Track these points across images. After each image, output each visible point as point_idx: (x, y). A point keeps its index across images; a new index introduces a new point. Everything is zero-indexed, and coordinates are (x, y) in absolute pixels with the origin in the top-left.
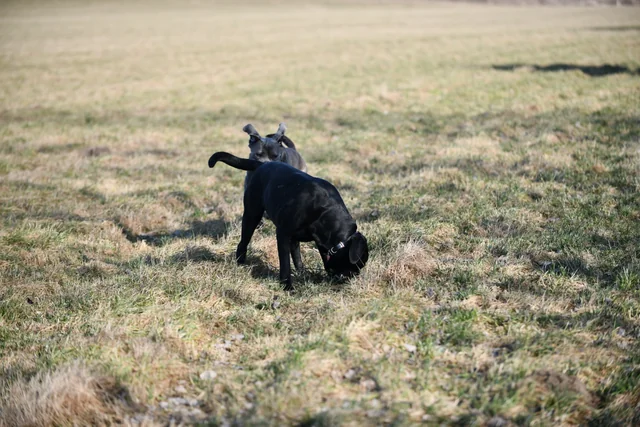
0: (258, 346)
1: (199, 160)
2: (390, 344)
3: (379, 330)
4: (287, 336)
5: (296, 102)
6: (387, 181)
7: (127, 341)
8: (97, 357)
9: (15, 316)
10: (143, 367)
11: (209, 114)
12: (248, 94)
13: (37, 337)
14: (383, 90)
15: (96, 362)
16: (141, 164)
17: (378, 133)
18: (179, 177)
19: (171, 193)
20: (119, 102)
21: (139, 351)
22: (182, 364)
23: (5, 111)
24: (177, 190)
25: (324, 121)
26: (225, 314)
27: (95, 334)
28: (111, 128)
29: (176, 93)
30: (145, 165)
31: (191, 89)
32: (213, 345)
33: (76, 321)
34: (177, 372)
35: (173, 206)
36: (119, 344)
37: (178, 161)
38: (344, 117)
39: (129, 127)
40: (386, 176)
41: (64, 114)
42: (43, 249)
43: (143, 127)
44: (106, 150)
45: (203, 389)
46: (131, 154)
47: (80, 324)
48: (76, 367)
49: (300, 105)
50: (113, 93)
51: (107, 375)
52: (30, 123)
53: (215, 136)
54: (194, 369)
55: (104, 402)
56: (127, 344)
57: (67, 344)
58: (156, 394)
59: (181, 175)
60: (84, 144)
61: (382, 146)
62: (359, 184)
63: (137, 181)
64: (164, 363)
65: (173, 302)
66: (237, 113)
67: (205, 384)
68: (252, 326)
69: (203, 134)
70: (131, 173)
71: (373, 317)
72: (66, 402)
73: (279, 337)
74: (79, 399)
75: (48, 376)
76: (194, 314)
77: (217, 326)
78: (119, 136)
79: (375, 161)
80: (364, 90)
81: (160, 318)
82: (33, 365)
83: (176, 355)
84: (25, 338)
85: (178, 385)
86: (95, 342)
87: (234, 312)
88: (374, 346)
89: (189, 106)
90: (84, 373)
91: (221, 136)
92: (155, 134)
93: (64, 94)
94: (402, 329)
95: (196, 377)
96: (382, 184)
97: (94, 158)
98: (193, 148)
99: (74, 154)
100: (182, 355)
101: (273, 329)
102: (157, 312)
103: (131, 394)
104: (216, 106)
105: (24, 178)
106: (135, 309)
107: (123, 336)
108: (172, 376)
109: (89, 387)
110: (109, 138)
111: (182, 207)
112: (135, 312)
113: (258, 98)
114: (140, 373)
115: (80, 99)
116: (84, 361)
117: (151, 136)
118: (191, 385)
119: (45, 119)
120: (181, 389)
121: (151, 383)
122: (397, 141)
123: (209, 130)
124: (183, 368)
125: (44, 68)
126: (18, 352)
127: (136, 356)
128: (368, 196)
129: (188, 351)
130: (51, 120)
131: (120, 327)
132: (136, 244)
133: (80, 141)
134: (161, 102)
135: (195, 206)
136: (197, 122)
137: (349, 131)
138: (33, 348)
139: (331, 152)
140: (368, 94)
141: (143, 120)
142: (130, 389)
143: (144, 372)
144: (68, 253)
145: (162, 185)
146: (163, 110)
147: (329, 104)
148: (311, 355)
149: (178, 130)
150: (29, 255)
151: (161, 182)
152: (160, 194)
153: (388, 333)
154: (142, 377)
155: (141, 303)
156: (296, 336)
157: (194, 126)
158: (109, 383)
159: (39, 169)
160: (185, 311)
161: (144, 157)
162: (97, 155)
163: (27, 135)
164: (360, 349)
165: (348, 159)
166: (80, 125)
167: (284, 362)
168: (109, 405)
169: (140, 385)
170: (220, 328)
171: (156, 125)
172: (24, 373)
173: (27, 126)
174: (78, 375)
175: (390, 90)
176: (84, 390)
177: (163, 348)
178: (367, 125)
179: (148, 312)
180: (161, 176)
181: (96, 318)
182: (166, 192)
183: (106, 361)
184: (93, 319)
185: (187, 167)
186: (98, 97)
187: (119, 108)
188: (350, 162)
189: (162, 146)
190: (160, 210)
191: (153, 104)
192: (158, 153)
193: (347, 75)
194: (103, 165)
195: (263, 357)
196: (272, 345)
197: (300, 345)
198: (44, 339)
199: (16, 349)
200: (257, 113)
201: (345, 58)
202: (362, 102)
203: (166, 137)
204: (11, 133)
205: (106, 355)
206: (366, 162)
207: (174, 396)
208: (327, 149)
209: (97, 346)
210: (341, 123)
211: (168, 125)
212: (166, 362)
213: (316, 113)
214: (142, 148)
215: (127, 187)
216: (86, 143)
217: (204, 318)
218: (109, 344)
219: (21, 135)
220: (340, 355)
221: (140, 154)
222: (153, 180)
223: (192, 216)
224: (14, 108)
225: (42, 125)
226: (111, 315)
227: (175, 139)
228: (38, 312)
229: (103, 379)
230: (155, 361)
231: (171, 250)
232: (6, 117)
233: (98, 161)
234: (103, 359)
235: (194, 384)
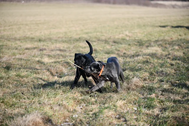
0: (90, 108)
1: (73, 53)
2: (129, 108)
3: (126, 104)
4: (99, 105)
5: (101, 36)
6: (128, 60)
7: (51, 106)
8: (43, 110)
9: (18, 98)
10: (56, 113)
11: (75, 39)
12: (87, 33)
13: (24, 104)
14: (127, 33)
15: (42, 112)
16: (55, 53)
17: (126, 45)
18: (67, 58)
19: (64, 62)
20: (49, 35)
22: (68, 113)
23: (15, 37)
24: (66, 61)
25: (110, 42)
26: (80, 98)
27: (42, 103)
28: (46, 43)
29: (66, 33)
30: (56, 54)
31: (70, 32)
32: (77, 107)
33: (36, 99)
34: (66, 115)
35: (65, 66)
36: (49, 106)
37: (66, 53)
38: (116, 41)
39: (52, 43)
40: (128, 58)
41: (33, 38)
42: (26, 78)
43: (56, 43)
44: (45, 49)
45: (74, 120)
46: (52, 50)
47: (37, 100)
48: (36, 113)
49: (102, 37)
50: (47, 32)
51: (45, 115)
52: (23, 41)
53: (77, 45)
54: (71, 114)
55: (45, 123)
57: (34, 106)
58: (60, 121)
60: (38, 47)
61: (127, 49)
62: (120, 60)
63: (54, 59)
64: (62, 112)
65: (65, 94)
66: (84, 39)
67: (74, 119)
68: (88, 102)
69: (74, 45)
70: (52, 56)
71: (124, 100)
72: (33, 123)
73: (96, 105)
74: (37, 122)
75: (28, 116)
76: (71, 98)
77: (78, 101)
78: (49, 45)
79: (125, 53)
80: (121, 33)
81: (61, 99)
82: (23, 112)
83: (66, 110)
84: (21, 104)
85: (67, 119)
86: (42, 106)
87: (83, 98)
88: (125, 108)
89: (70, 37)
90: (39, 115)
91: (79, 46)
92: (60, 45)
93: (33, 32)
94: (133, 103)
95: (72, 117)
96: (127, 60)
97: (41, 52)
98: (71, 49)
99: (36, 50)
100: (68, 110)
101: (95, 103)
102: (60, 97)
104: (77, 37)
105: (21, 57)
106: (54, 96)
107: (50, 104)
108: (65, 116)
109: (40, 119)
110: (46, 46)
111: (67, 66)
112: (54, 97)
113: (90, 35)
114: (55, 115)
115: (37, 34)
116: (39, 111)
117: (58, 45)
118: (70, 119)
119: (27, 40)
120: (67, 120)
121: (59, 118)
122: (131, 48)
123: (76, 44)
124: (68, 114)
125: (27, 25)
126: (19, 108)
127: (54, 110)
128: (123, 64)
129: (70, 109)
130: (29, 40)
131: (49, 101)
132: (54, 77)
133: (37, 46)
134: (61, 35)
135: (71, 66)
136: (72, 41)
137: (117, 45)
138: (23, 107)
139: (112, 51)
140: (123, 34)
141: (56, 40)
142: (52, 120)
143: (57, 115)
144: (34, 79)
145: (62, 60)
146: (62, 38)
147: (111, 37)
148: (106, 110)
149: (66, 44)
150: (22, 80)
152: (61, 62)
153: (129, 104)
154: (56, 116)
155: (56, 94)
156: (101, 105)
157: (71, 43)
158: (46, 118)
159: (25, 54)
160: (69, 97)
161: (56, 51)
162: (42, 51)
163: (21, 44)
164: (120, 109)
165: (117, 53)
166: (37, 42)
167: (98, 113)
168: (46, 124)
169: (55, 119)
170: (79, 102)
171: (60, 42)
172: (21, 115)
173: (22, 42)
174: (37, 115)
175: (129, 33)
176: (39, 120)
177: (62, 108)
178: (122, 43)
179: (57, 97)
180: (61, 57)
181: (42, 99)
182: (63, 62)
183: (45, 111)
184: (41, 99)
185: (69, 54)
186: (42, 33)
187: (49, 37)
188: (117, 54)
189: (62, 48)
190: (61, 67)
191: (59, 36)
192: (60, 50)
193: (116, 28)
194: (44, 54)
195: (91, 111)
196: (94, 107)
197: (103, 107)
198: (27, 105)
199: (18, 108)
200: (90, 39)
201: (116, 23)
202: (121, 36)
203: (63, 46)
204: (17, 44)
205: (45, 109)
206: (122, 54)
207: (65, 122)
208: (110, 50)
209: (42, 107)
210: (115, 42)
211: (63, 42)
213: (107, 39)
214: (56, 49)
215: (51, 60)
216: (39, 47)
217: (74, 99)
218: (46, 106)
219: (20, 44)
220: (115, 111)
221: (55, 51)
222: (59, 58)
223: (71, 69)
224: (18, 36)
225: (26, 42)
226: (47, 98)
227: (65, 46)
228: (25, 97)
229: (45, 117)
230: (60, 112)
231: (64, 79)
232: (15, 39)
233: (43, 52)
234: (44, 111)
235: (71, 119)
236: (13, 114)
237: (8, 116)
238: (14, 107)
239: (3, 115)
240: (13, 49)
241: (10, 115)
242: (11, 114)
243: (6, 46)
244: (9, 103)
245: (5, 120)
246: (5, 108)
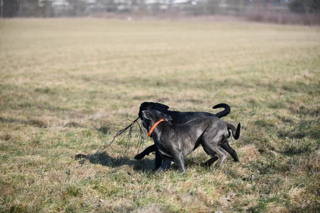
0: (244, 199)
2: (311, 200)
3: (305, 193)
4: (258, 194)
5: (262, 77)
6: (308, 118)
7: (178, 195)
8: (163, 202)
9: (122, 180)
10: (186, 208)
11: (218, 82)
12: (238, 73)
13: (132, 191)
14: (306, 73)
15: (163, 205)
17: (304, 94)
20: (173, 76)
21: (184, 199)
22: (206, 207)
23: (117, 79)
25: (277, 87)
26: (227, 182)
27: (162, 191)
28: (169, 88)
29: (202, 72)
30: (186, 107)
31: (210, 70)
32: (221, 198)
33: (152, 184)
34: (203, 211)
36: (174, 196)
37: (203, 106)
38: (287, 86)
39: (179, 88)
40: (308, 116)
41: (146, 81)
43: (186, 88)
44: (167, 99)
46: (179, 101)
47: (154, 185)
48: (153, 207)
49: (264, 79)
50: (170, 70)
51: (168, 211)
52: (129, 85)
53: (222, 93)
54: (211, 210)
57: (148, 195)
61: (306, 101)
62: (294, 119)
65: (201, 176)
66: (233, 82)
68: (240, 189)
69: (216, 93)
71: (302, 186)
73: (254, 195)
75: (139, 211)
76: (212, 182)
77: (223, 188)
78: (174, 92)
79: (302, 108)
80: (296, 72)
81: (195, 183)
82: (131, 205)
83: (203, 203)
84: (127, 192)
86: (162, 195)
87: (231, 182)
88: (303, 201)
89: (209, 78)
90: (157, 210)
91: (225, 94)
92: (192, 92)
93: (146, 70)
94: (317, 193)
96: (306, 119)
98: (210, 100)
99: (151, 100)
100: (206, 203)
101: (251, 191)
102: (193, 181)
104: (222, 79)
105: (126, 112)
106: (182, 179)
107: (176, 192)
108: (200, 212)
110: (169, 93)
112: (182, 180)
113: (243, 75)
114: (185, 211)
115: (154, 73)
116: (157, 204)
117: (190, 93)
119: (136, 83)
122: (313, 98)
123: (219, 90)
124: (206, 209)
125: (136, 57)
126: (124, 198)
127: (183, 202)
128: (299, 125)
129: (209, 201)
130: (139, 83)
131: (175, 187)
133: (154, 94)
134: (194, 76)
137: (289, 93)
138: (131, 197)
139: (280, 103)
140: (298, 74)
141: (186, 84)
143: (187, 211)
146: (196, 80)
147: (279, 79)
148: (271, 204)
149: (203, 90)
150: (129, 151)
153: (310, 195)
155: (185, 176)
156: (263, 195)
157: (211, 88)
159: (133, 108)
160: (207, 181)
161: (186, 103)
162: (162, 101)
163: (127, 90)
164: (295, 202)
165: (288, 106)
166: (154, 86)
167: (257, 208)
170: (224, 190)
171: (192, 87)
172: (127, 209)
173: (127, 86)
174: (154, 211)
175: (310, 72)
177: (196, 199)
178: (298, 90)
179: (188, 181)
181: (163, 183)
183: (168, 204)
184: (161, 183)
186: (163, 72)
187: (173, 78)
188: (290, 108)
189: (195, 98)
191: (191, 77)
192: (193, 101)
193: (288, 65)
195: (246, 205)
196: (251, 199)
197: (266, 199)
198: (136, 193)
199: (122, 197)
200: (243, 82)
201: (287, 56)
202: (296, 78)
203: (197, 93)
204: (120, 89)
205: (168, 201)
206: (298, 108)
208: (278, 101)
209: (163, 197)
210: (285, 88)
211: (198, 87)
212: (198, 206)
213: (272, 83)
214: (185, 99)
216: (157, 95)
217: (217, 184)
218: (169, 196)
219: (124, 91)
220: (286, 205)
221: (184, 102)
224: (121, 77)
225: (135, 86)
226: (170, 182)
227: (202, 95)
228: (133, 179)
230: (192, 205)
232: (117, 82)
234: (166, 203)
236: (113, 209)
238: (116, 196)
239: (96, 210)
240: (113, 98)
241: (108, 209)
242: (110, 208)
243: (102, 92)
244: (106, 189)
246: (100, 197)
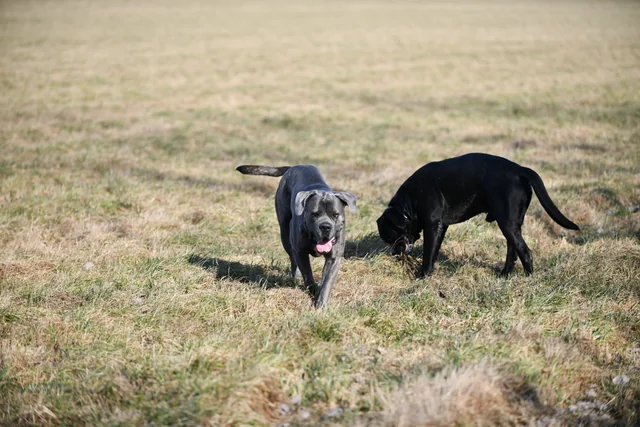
1: (627, 158)
7: (538, 340)
8: (507, 356)
9: (426, 309)
10: (553, 368)
13: (446, 332)
15: (504, 360)
16: (568, 159)
18: (605, 174)
19: (595, 190)
20: (548, 95)
21: (550, 352)
22: (594, 368)
23: (432, 100)
24: (602, 187)
27: (506, 332)
28: (539, 120)
29: (608, 87)
30: (571, 160)
31: (625, 84)
32: (628, 349)
33: (488, 317)
34: (589, 375)
35: (597, 203)
36: (530, 343)
37: (606, 157)
39: (558, 120)
41: (491, 104)
42: (460, 242)
43: (572, 121)
44: (533, 143)
45: (614, 393)
46: (557, 147)
47: (492, 320)
48: (483, 365)
50: (543, 84)
51: (515, 374)
52: (456, 112)
54: (606, 373)
55: (510, 402)
56: (538, 344)
57: (477, 341)
58: (565, 396)
59: (607, 172)
60: (510, 136)
63: (564, 177)
64: (576, 365)
65: (589, 302)
67: (616, 389)
69: (634, 130)
70: (556, 167)
72: (470, 401)
74: (484, 397)
75: (454, 373)
76: (610, 315)
77: (633, 329)
78: (546, 128)
81: (574, 318)
82: (439, 361)
83: (588, 358)
84: (434, 333)
85: (590, 389)
86: (506, 340)
89: (621, 102)
90: (491, 371)
92: (584, 128)
93: (492, 83)
95: (608, 381)
97: (519, 151)
98: (622, 145)
99: (498, 145)
100: (595, 358)
102: (572, 312)
103: (538, 395)
106: (550, 307)
107: (535, 336)
108: (582, 379)
109: (496, 387)
110: (536, 131)
111: (606, 204)
112: (549, 311)
114: (550, 374)
115: (509, 90)
116: (493, 359)
117: (580, 130)
118: (602, 389)
119: (471, 109)
120: (592, 393)
121: (561, 385)
124: (595, 371)
125: (474, 56)
126: (426, 346)
127: (547, 356)
129: (602, 354)
130: (477, 110)
131: (532, 325)
132: (556, 241)
133: (506, 133)
134: (592, 96)
135: (620, 204)
136: (629, 119)
138: (441, 343)
141: (573, 113)
142: (538, 390)
143: (554, 374)
144: (485, 247)
145: (587, 181)
146: (594, 104)
149: (608, 125)
151: (586, 178)
152: (584, 190)
154: (551, 378)
155: (557, 302)
157: (624, 122)
158: (517, 384)
160: (601, 312)
161: (571, 151)
162: (523, 147)
163: (452, 124)
166: (507, 116)
168: (515, 405)
169: (549, 387)
171: (584, 119)
173: (452, 116)
174: (485, 372)
176: (491, 389)
179: (562, 312)
180: (587, 172)
182: (591, 189)
183: (515, 360)
184: (507, 315)
185: (615, 163)
186: (527, 88)
187: (549, 100)
189: (590, 141)
190: (583, 205)
191: (584, 97)
192: (585, 147)
194: (528, 158)
198: (453, 335)
199: (424, 344)
203: (595, 132)
204: (436, 122)
205: (516, 353)
207: (584, 400)
209: (506, 344)
211: (598, 119)
212: (577, 364)
214: (569, 142)
215: (551, 181)
216: (512, 134)
217: (621, 320)
218: (519, 342)
219: (445, 124)
221: (567, 149)
222: (579, 176)
223: (617, 214)
224: (440, 95)
225: (468, 115)
226: (524, 314)
227: (604, 135)
228: (449, 307)
229: (511, 379)
230: (566, 363)
231: (591, 249)
232: (431, 105)
233: (523, 154)
234: (512, 359)
235: (605, 388)
236: (402, 368)
237: (384, 373)
238: (410, 340)
239: (369, 370)
240: (422, 139)
241: (394, 368)
242: (398, 365)
243: (398, 127)
244: (392, 326)
245: (374, 385)
246: (378, 343)
